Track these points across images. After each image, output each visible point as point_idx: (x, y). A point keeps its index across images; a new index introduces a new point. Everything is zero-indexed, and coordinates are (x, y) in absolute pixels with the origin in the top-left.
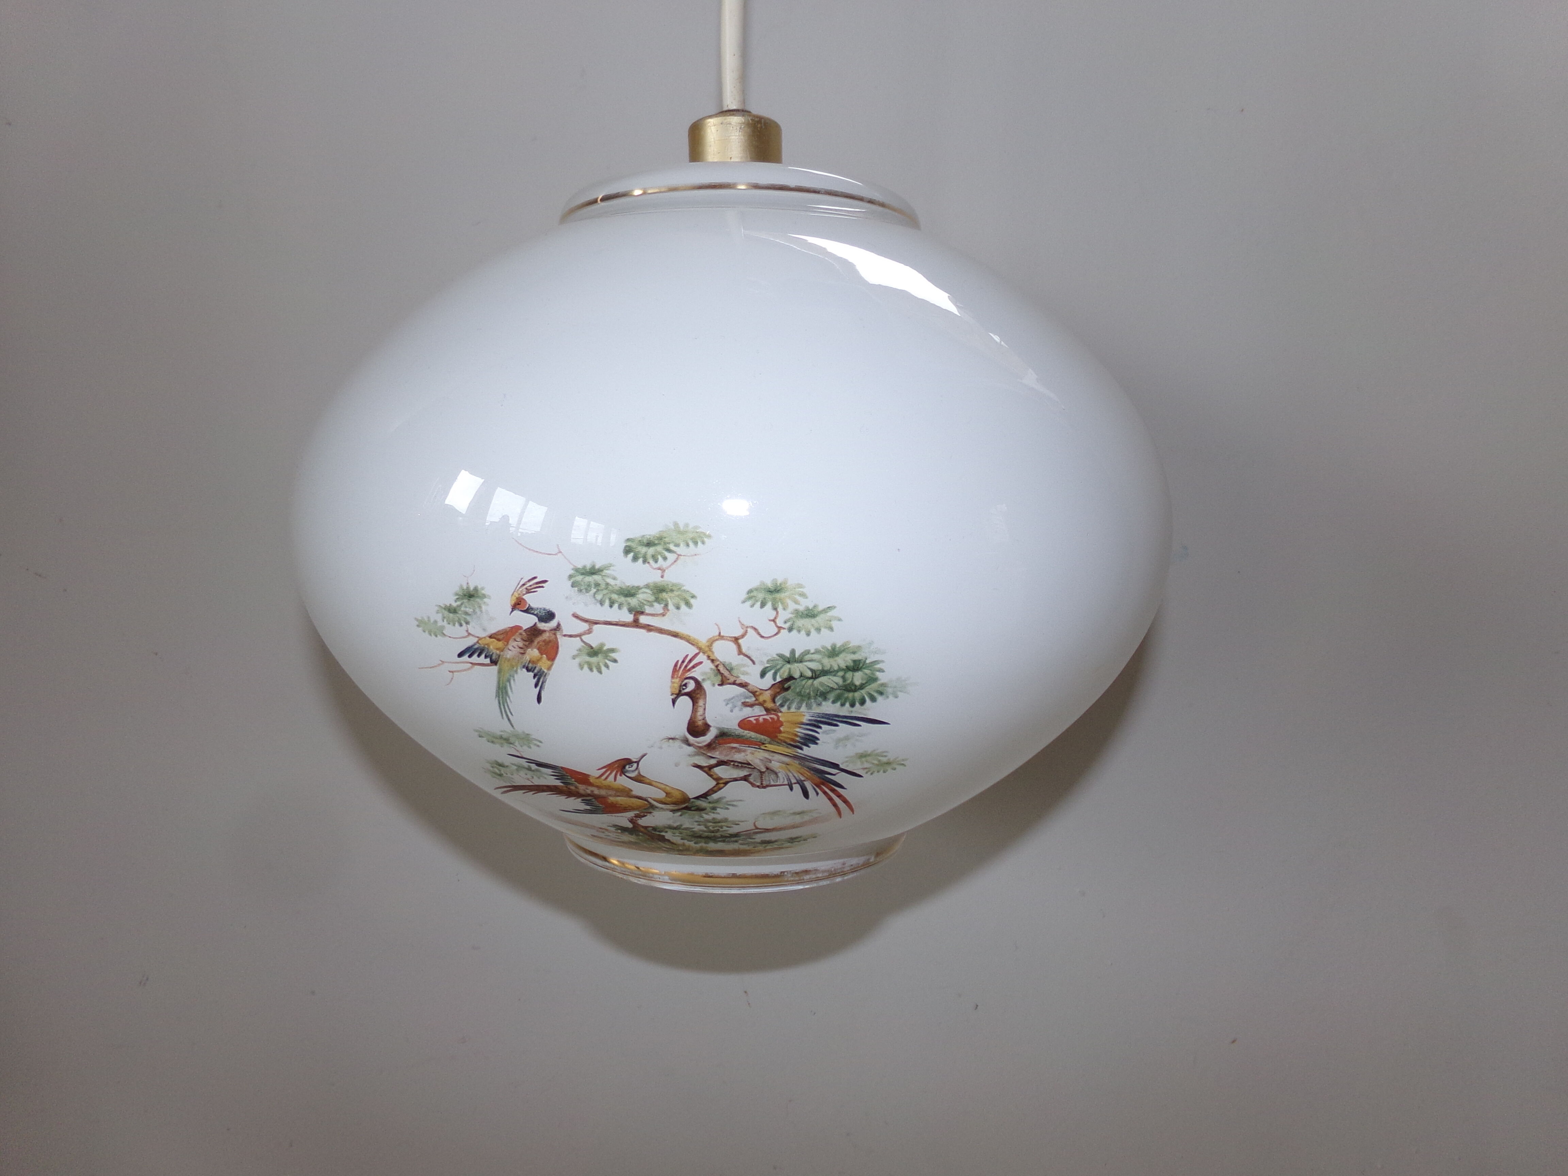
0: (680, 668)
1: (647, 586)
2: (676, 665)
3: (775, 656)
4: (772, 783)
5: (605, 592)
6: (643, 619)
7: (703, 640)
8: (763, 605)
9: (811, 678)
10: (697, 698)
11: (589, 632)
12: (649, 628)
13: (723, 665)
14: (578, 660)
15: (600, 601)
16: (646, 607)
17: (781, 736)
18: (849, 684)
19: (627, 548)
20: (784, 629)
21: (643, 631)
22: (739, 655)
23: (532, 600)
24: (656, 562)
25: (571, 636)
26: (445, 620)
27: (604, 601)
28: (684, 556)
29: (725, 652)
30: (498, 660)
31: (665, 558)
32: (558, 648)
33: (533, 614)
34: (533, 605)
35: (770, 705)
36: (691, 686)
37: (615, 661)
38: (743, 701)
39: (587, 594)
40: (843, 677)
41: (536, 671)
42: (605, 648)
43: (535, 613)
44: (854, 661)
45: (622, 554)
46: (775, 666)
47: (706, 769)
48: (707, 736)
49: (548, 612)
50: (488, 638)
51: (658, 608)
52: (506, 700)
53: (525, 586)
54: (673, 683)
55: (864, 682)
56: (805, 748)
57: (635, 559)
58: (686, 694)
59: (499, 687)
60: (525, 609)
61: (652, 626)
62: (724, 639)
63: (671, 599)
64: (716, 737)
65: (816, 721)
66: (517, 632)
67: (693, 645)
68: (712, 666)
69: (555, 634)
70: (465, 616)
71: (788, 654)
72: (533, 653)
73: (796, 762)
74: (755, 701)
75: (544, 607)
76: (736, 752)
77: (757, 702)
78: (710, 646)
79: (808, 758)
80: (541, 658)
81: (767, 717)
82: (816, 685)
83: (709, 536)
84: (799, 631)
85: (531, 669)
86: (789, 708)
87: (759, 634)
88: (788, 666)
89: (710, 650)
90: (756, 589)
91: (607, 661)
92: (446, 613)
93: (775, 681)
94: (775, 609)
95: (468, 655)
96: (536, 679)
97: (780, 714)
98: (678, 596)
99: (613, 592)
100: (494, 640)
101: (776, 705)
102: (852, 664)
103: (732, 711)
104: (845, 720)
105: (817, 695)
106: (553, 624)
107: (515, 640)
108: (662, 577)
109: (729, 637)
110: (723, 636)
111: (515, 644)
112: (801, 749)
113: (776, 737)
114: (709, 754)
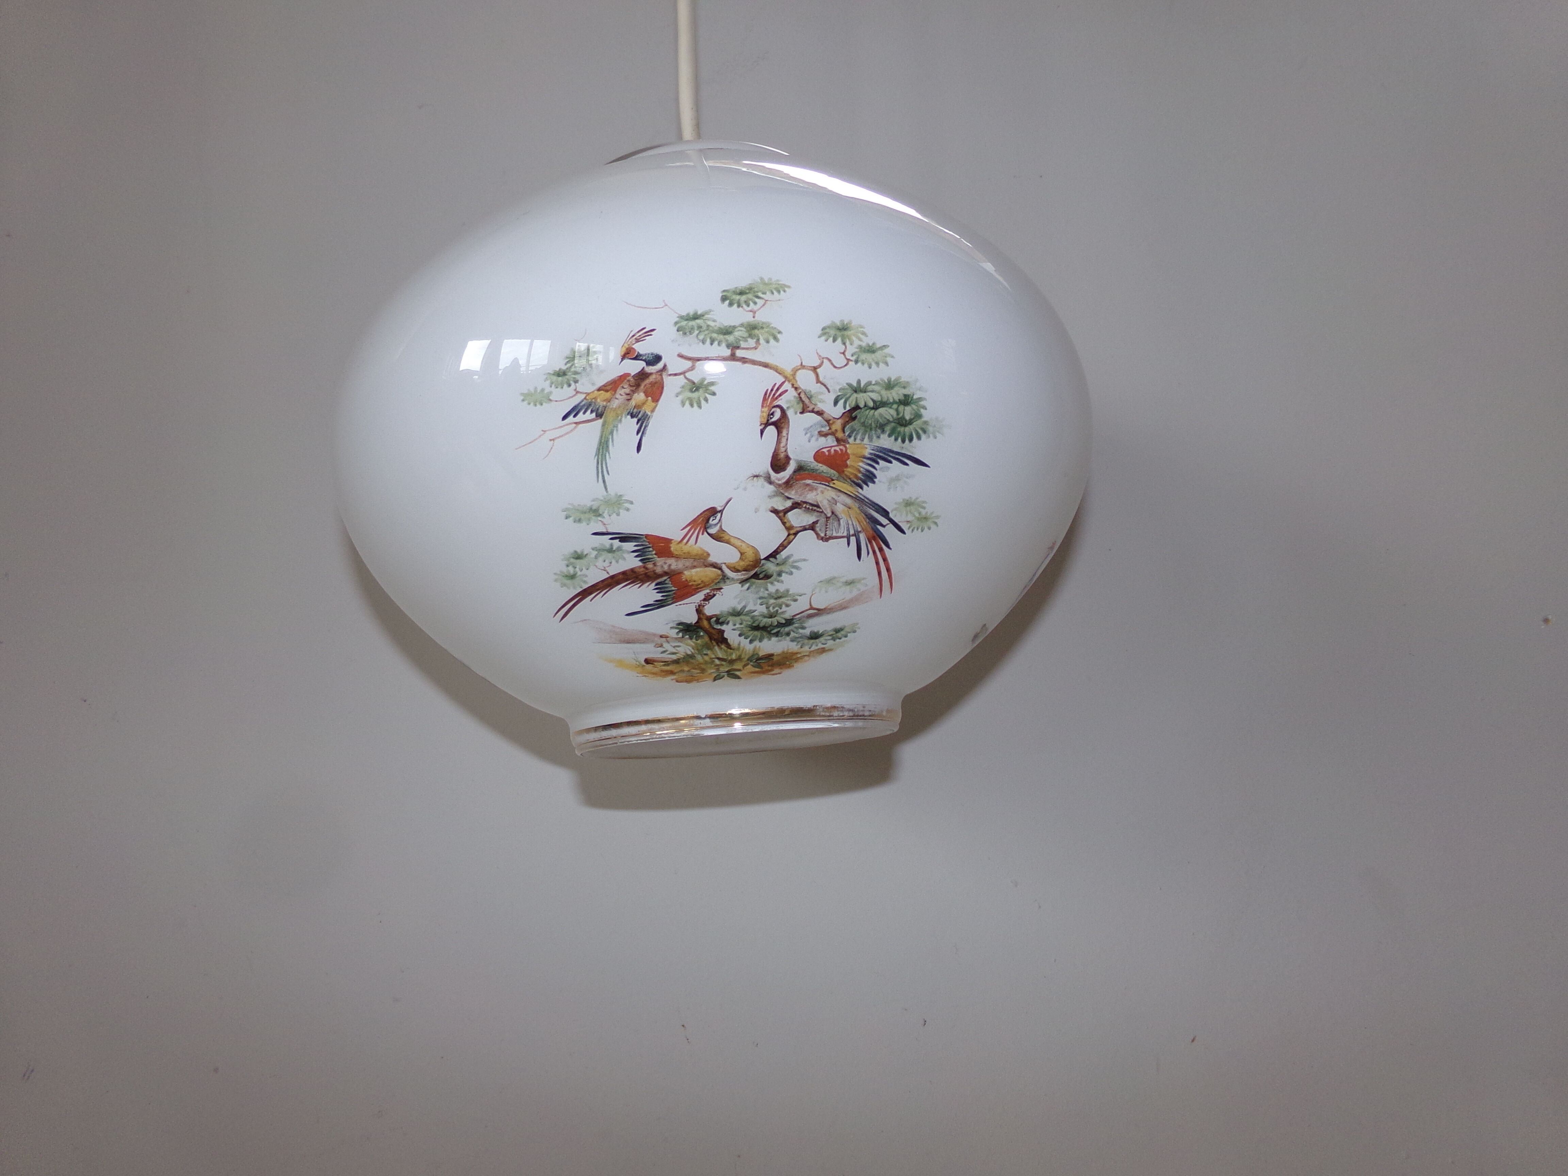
0: (769, 396)
1: (742, 325)
2: (766, 394)
3: (845, 385)
4: (835, 534)
5: (706, 332)
6: (739, 353)
7: (788, 370)
8: (834, 341)
9: (873, 408)
10: (782, 428)
11: (692, 368)
12: (744, 360)
13: (804, 392)
14: (680, 397)
15: (702, 341)
16: (741, 342)
17: (849, 471)
18: (901, 418)
19: (724, 297)
20: (852, 361)
21: (738, 364)
22: (817, 383)
23: (641, 348)
24: (748, 306)
25: (675, 375)
26: (553, 386)
27: (706, 341)
28: (770, 301)
29: (805, 380)
30: (604, 412)
31: (755, 303)
32: (663, 388)
33: (641, 360)
34: (641, 352)
35: (840, 435)
36: (778, 415)
37: (714, 394)
38: (819, 430)
39: (691, 336)
40: (897, 410)
41: (640, 416)
42: (705, 383)
43: (644, 359)
44: (905, 396)
45: (720, 302)
46: (846, 395)
47: (781, 514)
48: (786, 471)
49: (656, 356)
50: (596, 392)
51: (751, 342)
52: (605, 456)
53: (634, 337)
54: (762, 412)
55: (912, 417)
56: (865, 487)
57: (731, 304)
58: (774, 424)
59: (600, 443)
60: (634, 357)
61: (747, 359)
62: (805, 369)
63: (761, 335)
64: (795, 472)
65: (875, 455)
66: (625, 379)
67: (780, 374)
68: (795, 394)
69: (661, 375)
70: (574, 376)
71: (855, 384)
72: (640, 397)
73: (855, 505)
74: (829, 430)
75: (652, 352)
76: (809, 490)
77: (830, 431)
78: (794, 375)
79: (867, 500)
80: (647, 400)
81: (837, 448)
82: (876, 417)
83: (789, 287)
84: (863, 364)
85: (635, 415)
86: (855, 439)
87: (832, 364)
88: (855, 395)
89: (794, 378)
90: (829, 327)
91: (707, 395)
92: (555, 378)
93: (845, 410)
94: (844, 344)
95: (573, 415)
96: (639, 424)
97: (847, 446)
98: (767, 332)
99: (713, 332)
100: (602, 392)
101: (845, 435)
102: (903, 398)
103: (809, 441)
104: (897, 456)
105: (877, 426)
106: (660, 366)
107: (623, 388)
108: (754, 317)
109: (810, 367)
110: (804, 366)
111: (622, 393)
112: (862, 488)
113: (843, 471)
114: (786, 494)
